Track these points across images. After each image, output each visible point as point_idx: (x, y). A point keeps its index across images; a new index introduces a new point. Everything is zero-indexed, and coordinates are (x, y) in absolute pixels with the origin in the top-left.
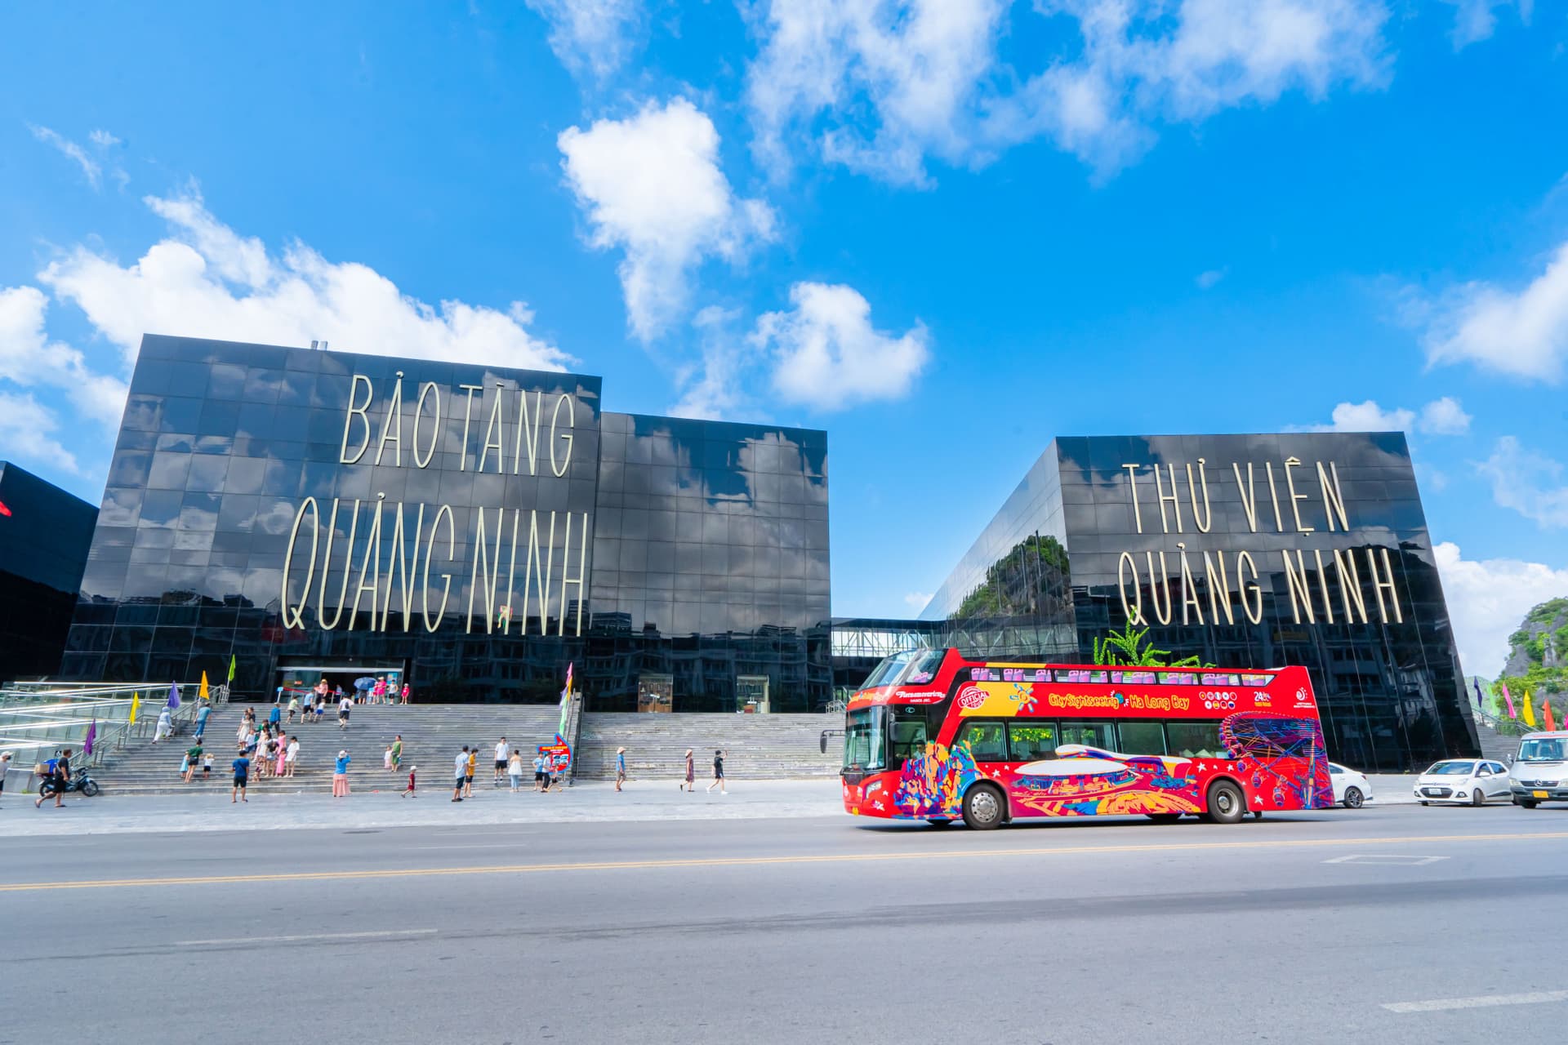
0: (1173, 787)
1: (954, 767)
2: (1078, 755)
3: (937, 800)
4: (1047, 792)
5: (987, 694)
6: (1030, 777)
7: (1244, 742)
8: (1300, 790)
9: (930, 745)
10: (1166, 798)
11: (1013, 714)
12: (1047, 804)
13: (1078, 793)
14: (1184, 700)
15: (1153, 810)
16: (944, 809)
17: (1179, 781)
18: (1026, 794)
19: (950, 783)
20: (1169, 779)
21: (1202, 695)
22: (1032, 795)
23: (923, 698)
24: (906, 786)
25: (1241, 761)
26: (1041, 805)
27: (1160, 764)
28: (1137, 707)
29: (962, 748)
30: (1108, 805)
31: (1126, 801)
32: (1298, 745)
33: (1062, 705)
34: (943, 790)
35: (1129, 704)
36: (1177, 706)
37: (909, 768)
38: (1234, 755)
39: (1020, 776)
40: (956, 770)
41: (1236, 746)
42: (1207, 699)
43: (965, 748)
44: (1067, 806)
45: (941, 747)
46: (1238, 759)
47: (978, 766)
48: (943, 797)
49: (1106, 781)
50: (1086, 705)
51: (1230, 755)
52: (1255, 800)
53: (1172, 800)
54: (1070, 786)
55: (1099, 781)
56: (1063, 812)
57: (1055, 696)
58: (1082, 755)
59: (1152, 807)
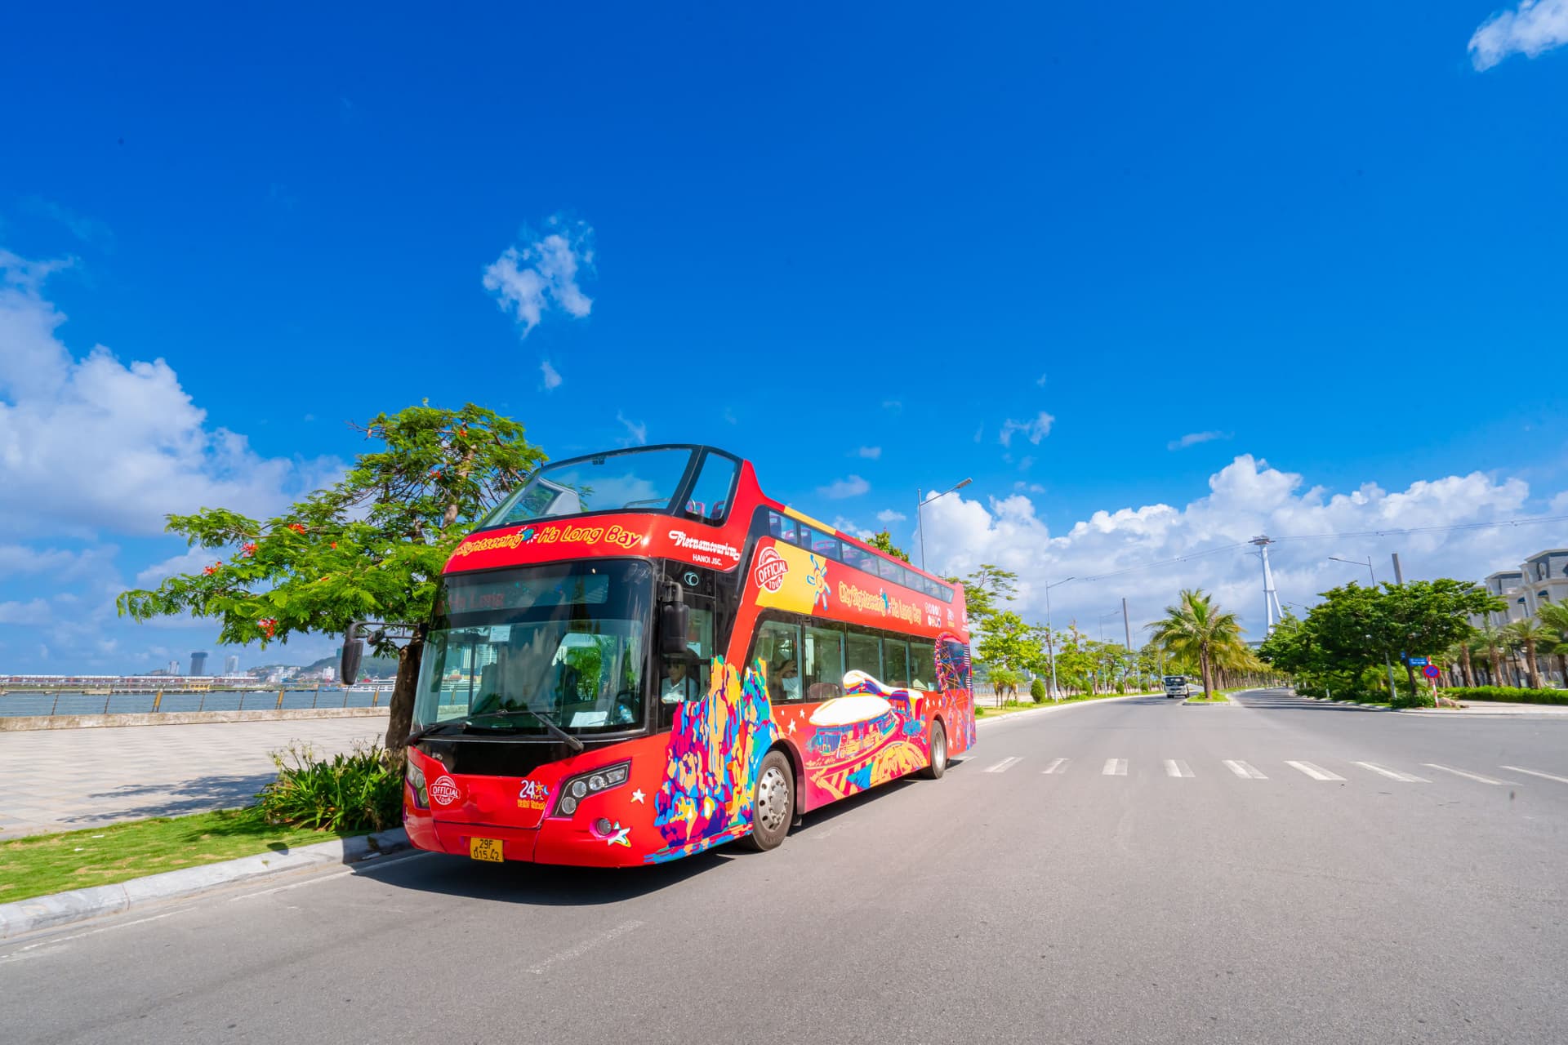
0: (914, 734)
1: (746, 718)
2: (858, 688)
3: (722, 797)
4: (835, 756)
6: (823, 730)
9: (717, 666)
10: (910, 750)
11: (809, 610)
13: (859, 753)
15: (903, 769)
16: (730, 816)
17: (917, 723)
18: (818, 764)
19: (740, 754)
20: (912, 722)
22: (823, 763)
23: (712, 555)
24: (678, 772)
26: (830, 782)
27: (907, 700)
29: (757, 673)
31: (889, 759)
33: (849, 603)
34: (730, 773)
37: (684, 722)
39: (815, 729)
40: (749, 722)
43: (761, 673)
45: (732, 671)
47: (774, 712)
48: (730, 787)
49: (877, 730)
50: (865, 606)
53: (914, 752)
54: (853, 742)
55: (873, 730)
56: (848, 784)
57: (843, 586)
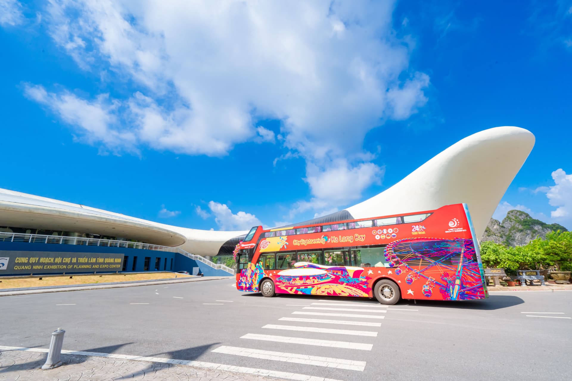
0: (352, 282)
1: (256, 272)
2: (304, 267)
3: (251, 285)
4: (289, 283)
5: (270, 242)
6: (283, 276)
7: (401, 257)
8: (447, 287)
9: (249, 263)
10: (348, 288)
11: (278, 250)
12: (290, 288)
13: (303, 284)
14: (361, 236)
15: (340, 294)
16: (253, 288)
17: (355, 279)
18: (281, 284)
19: (255, 278)
20: (350, 278)
21: (374, 232)
22: (283, 284)
23: (248, 246)
24: (242, 279)
25: (398, 268)
26: (287, 288)
27: (346, 270)
28: (335, 242)
29: (260, 265)
30: (317, 290)
31: (325, 289)
32: (447, 257)
33: (299, 245)
34: (252, 281)
35: (330, 241)
36: (357, 240)
37: (243, 272)
38: (393, 265)
39: (279, 276)
40: (257, 273)
41: (395, 260)
42: (377, 234)
43: (261, 265)
44: (298, 290)
45: (253, 264)
46: (397, 267)
47: (265, 272)
48: (252, 283)
49: (316, 279)
50: (309, 243)
51: (390, 265)
52: (408, 292)
53: (351, 289)
54: (300, 280)
55: (313, 278)
56: (296, 291)
57: (296, 241)
58: (306, 267)
59: (339, 293)
